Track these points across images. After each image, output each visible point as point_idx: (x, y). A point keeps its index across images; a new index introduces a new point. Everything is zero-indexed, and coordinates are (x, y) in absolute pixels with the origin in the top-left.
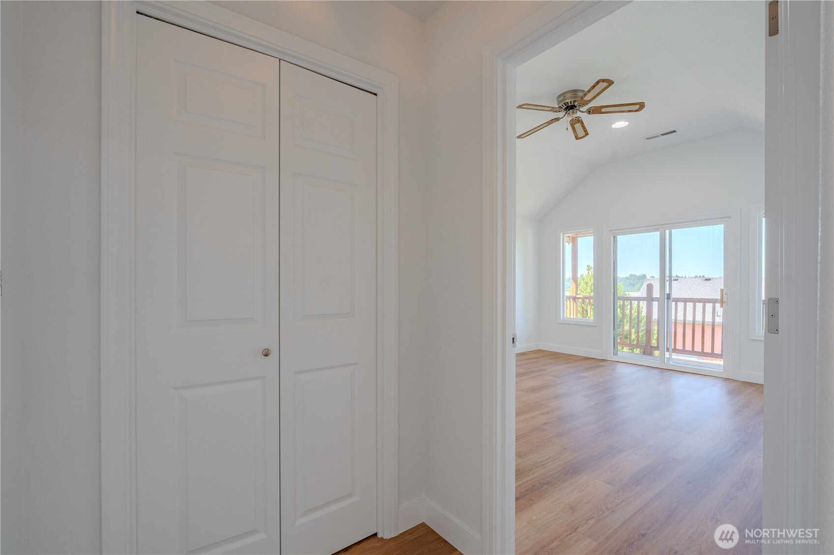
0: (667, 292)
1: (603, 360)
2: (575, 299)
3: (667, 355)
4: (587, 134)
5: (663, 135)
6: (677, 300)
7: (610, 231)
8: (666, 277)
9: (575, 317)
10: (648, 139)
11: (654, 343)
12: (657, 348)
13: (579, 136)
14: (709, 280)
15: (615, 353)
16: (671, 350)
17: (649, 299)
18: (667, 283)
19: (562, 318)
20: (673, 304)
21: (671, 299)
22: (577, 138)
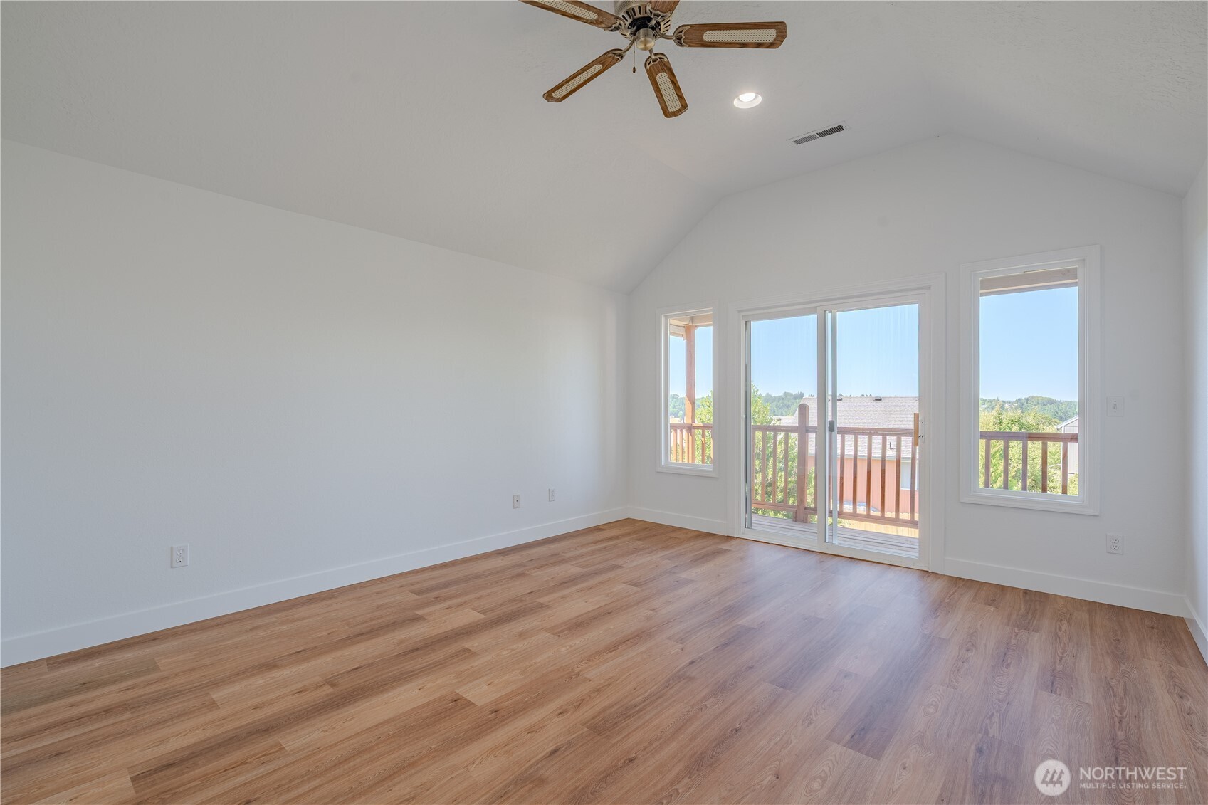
0: (830, 418)
1: (729, 538)
2: (690, 429)
3: (829, 520)
4: (685, 106)
5: (823, 134)
6: (845, 431)
7: (739, 312)
8: (826, 393)
9: (690, 462)
10: (798, 142)
11: (809, 500)
12: (814, 511)
13: (671, 110)
14: (880, 400)
15: (748, 524)
16: (835, 514)
17: (803, 429)
18: (830, 405)
19: (663, 464)
20: (839, 436)
21: (836, 430)
22: (668, 114)
